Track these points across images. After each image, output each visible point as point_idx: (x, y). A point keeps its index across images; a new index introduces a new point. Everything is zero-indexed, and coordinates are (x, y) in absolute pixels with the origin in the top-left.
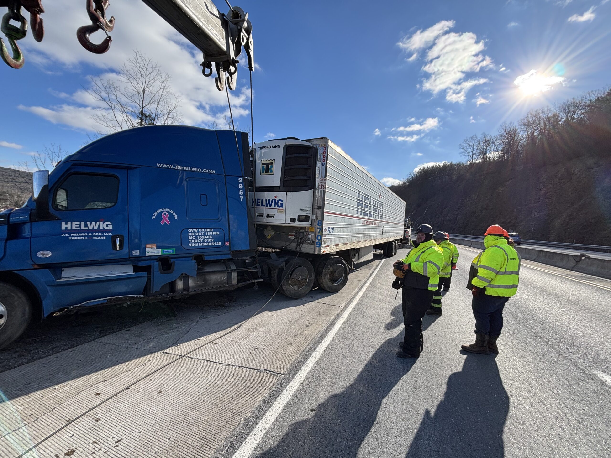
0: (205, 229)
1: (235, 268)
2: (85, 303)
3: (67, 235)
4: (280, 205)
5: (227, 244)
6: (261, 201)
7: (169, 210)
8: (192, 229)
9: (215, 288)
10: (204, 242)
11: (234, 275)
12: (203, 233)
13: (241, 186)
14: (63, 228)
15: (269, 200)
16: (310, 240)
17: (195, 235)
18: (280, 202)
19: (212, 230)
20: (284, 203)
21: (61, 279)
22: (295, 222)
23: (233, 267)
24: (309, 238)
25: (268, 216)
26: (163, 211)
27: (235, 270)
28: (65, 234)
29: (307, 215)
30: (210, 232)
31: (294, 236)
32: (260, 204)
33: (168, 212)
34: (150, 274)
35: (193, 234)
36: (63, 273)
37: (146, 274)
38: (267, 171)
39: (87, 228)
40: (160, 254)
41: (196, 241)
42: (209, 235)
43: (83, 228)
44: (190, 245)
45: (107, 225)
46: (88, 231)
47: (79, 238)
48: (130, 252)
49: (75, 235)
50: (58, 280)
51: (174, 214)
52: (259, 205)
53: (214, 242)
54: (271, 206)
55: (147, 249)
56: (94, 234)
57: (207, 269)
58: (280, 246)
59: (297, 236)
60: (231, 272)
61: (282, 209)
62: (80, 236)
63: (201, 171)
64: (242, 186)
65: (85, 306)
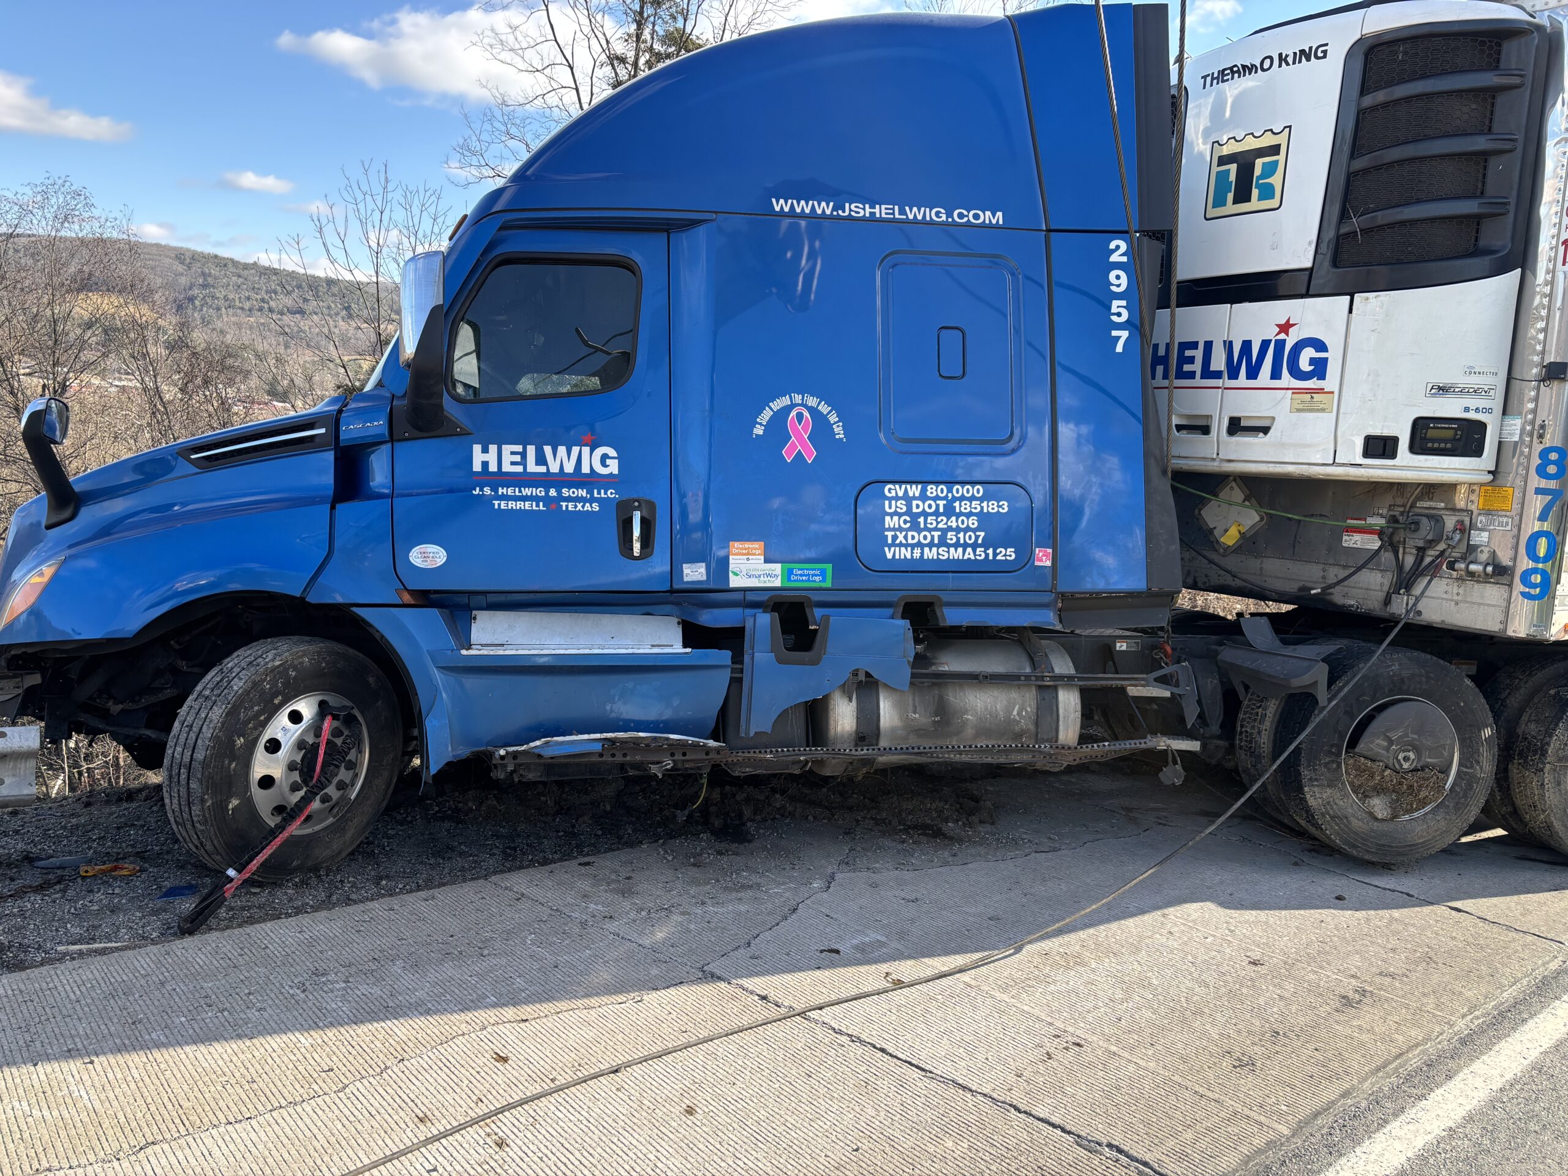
0: (950, 483)
1: (1072, 671)
2: (538, 743)
3: (487, 491)
4: (1304, 365)
5: (1043, 558)
6: (1198, 354)
7: (812, 401)
8: (900, 482)
9: (986, 750)
10: (943, 542)
11: (1069, 702)
12: (941, 503)
13: (1119, 281)
14: (477, 467)
15: (1247, 345)
16: (1484, 557)
17: (909, 512)
18: (1308, 353)
19: (979, 490)
20: (1333, 356)
21: (469, 647)
22: (1393, 456)
23: (1062, 665)
24: (1472, 549)
25: (1235, 426)
26: (793, 406)
27: (1070, 678)
28: (481, 490)
29: (1472, 415)
30: (972, 498)
31: (1380, 534)
32: (1197, 367)
33: (811, 410)
34: (742, 663)
35: (902, 506)
36: (474, 628)
37: (724, 656)
38: (1243, 196)
39: (542, 469)
40: (777, 583)
41: (914, 537)
42: (969, 515)
43: (532, 467)
44: (889, 556)
45: (604, 458)
46: (546, 480)
47: (520, 505)
48: (675, 571)
49: (510, 491)
50: (464, 652)
51: (833, 418)
52: (1191, 375)
53: (986, 545)
54: (1253, 374)
55: (735, 562)
56: (565, 492)
57: (951, 663)
58: (1292, 587)
59: (1400, 536)
60: (1055, 688)
61: (1320, 391)
62: (524, 499)
63: (944, 218)
64: (1124, 281)
65: (540, 756)
